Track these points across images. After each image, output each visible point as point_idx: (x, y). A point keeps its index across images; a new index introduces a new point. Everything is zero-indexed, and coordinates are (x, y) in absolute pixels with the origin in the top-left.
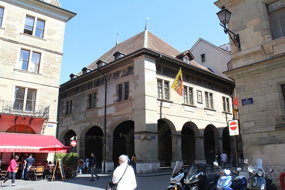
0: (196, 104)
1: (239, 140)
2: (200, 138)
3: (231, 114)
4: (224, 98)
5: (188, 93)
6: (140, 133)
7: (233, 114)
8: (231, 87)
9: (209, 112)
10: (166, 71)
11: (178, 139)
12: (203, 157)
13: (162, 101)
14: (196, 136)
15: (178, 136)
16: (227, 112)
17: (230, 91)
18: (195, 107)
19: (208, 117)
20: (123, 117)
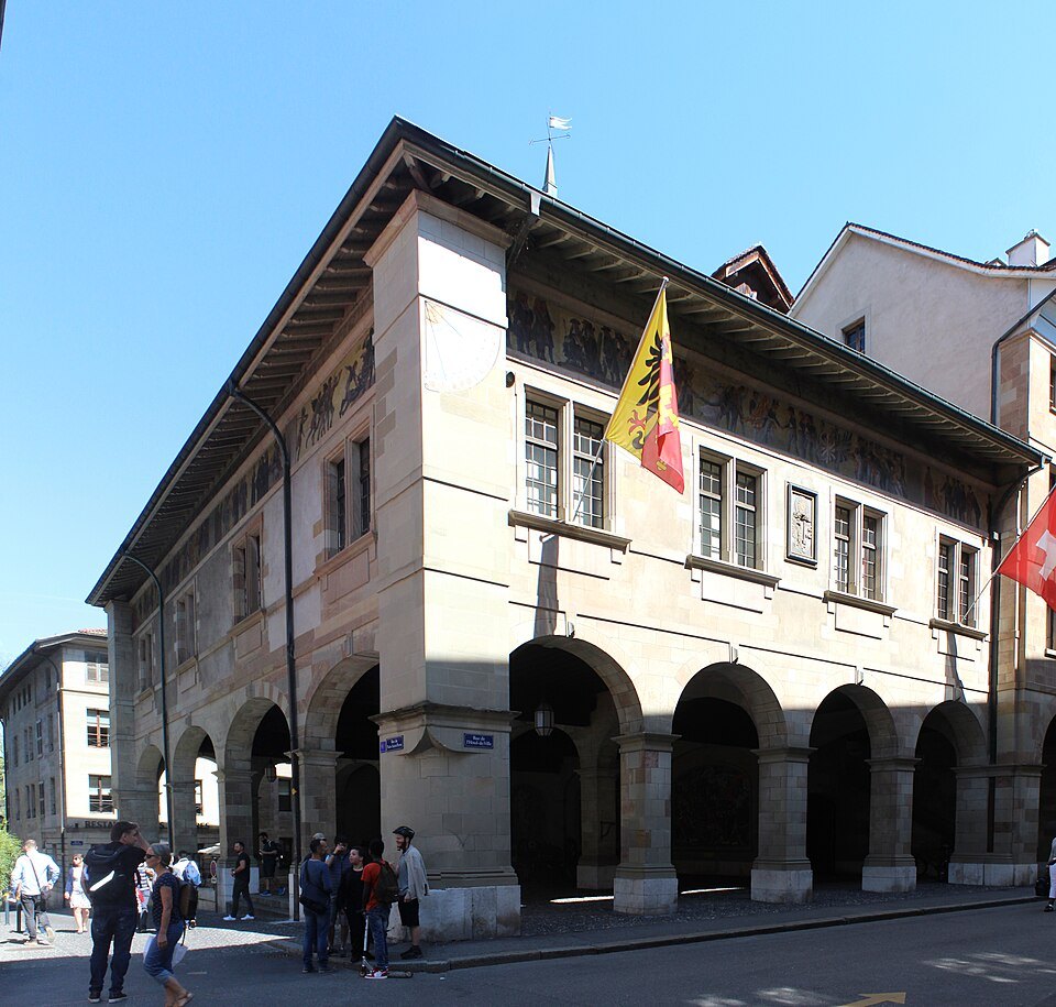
0: (774, 563)
1: (1010, 774)
2: (783, 757)
3: (978, 637)
4: (947, 545)
5: (732, 502)
6: (399, 715)
7: (988, 638)
8: (997, 485)
9: (850, 616)
10: (592, 347)
11: (650, 754)
12: (799, 852)
13: (557, 530)
14: (763, 744)
15: (651, 739)
16: (957, 620)
17: (989, 507)
18: (770, 582)
19: (842, 648)
20: (351, 638)
